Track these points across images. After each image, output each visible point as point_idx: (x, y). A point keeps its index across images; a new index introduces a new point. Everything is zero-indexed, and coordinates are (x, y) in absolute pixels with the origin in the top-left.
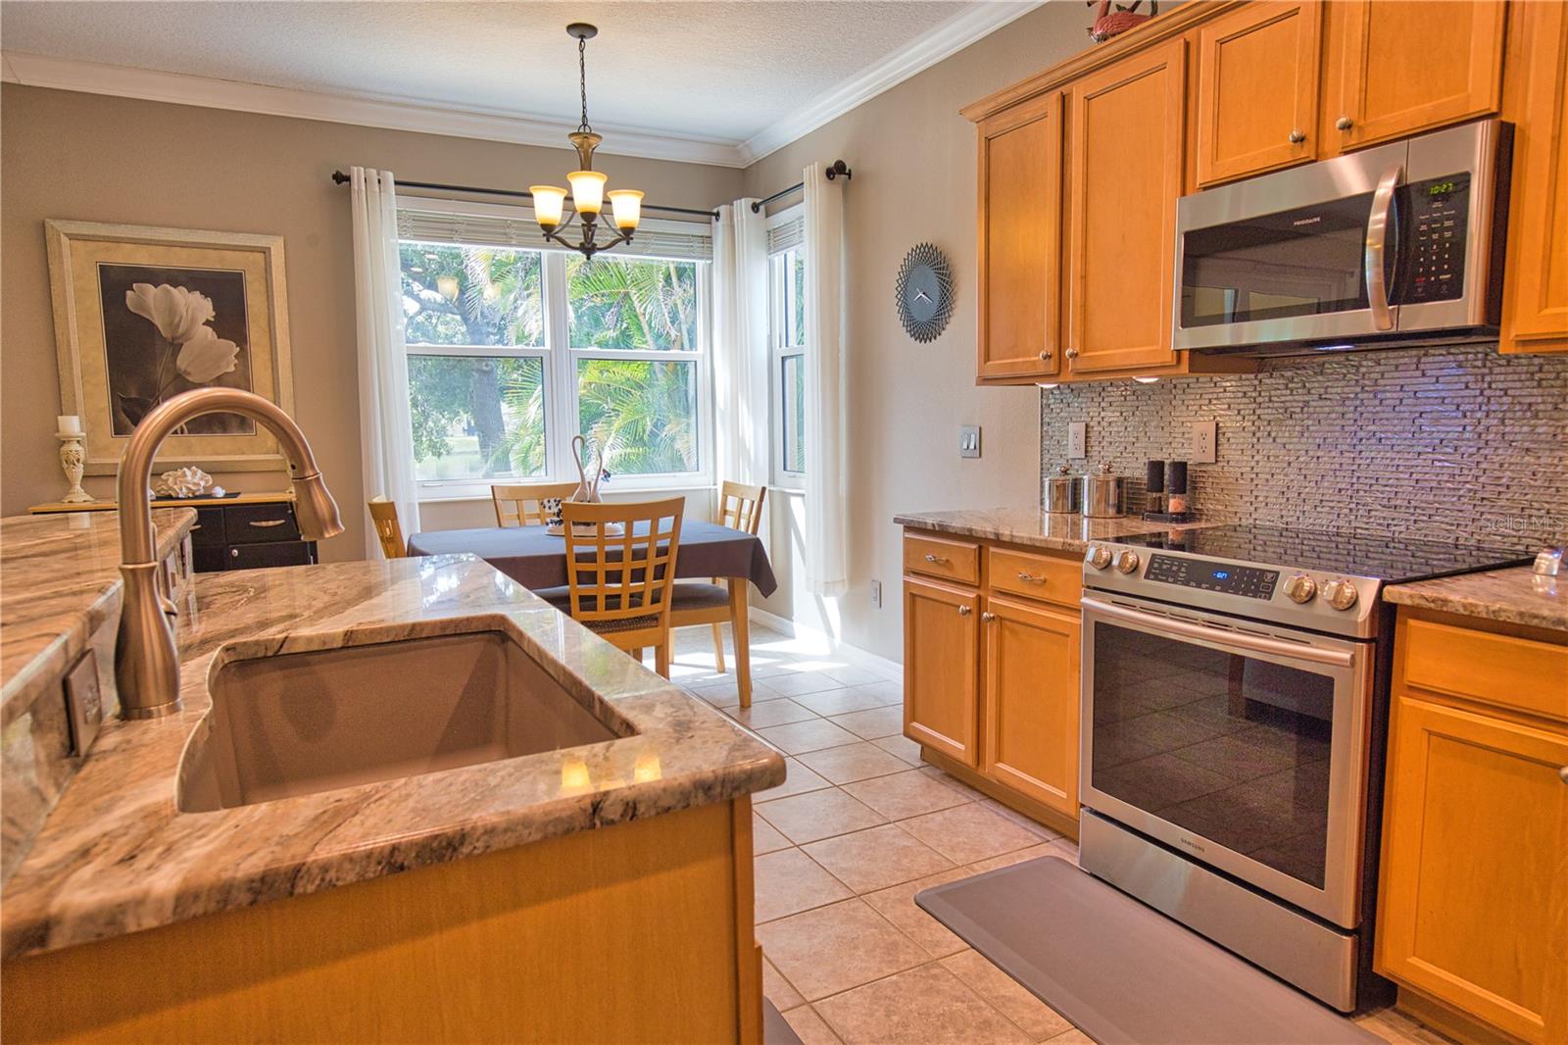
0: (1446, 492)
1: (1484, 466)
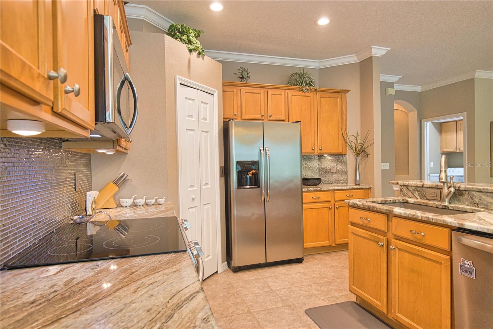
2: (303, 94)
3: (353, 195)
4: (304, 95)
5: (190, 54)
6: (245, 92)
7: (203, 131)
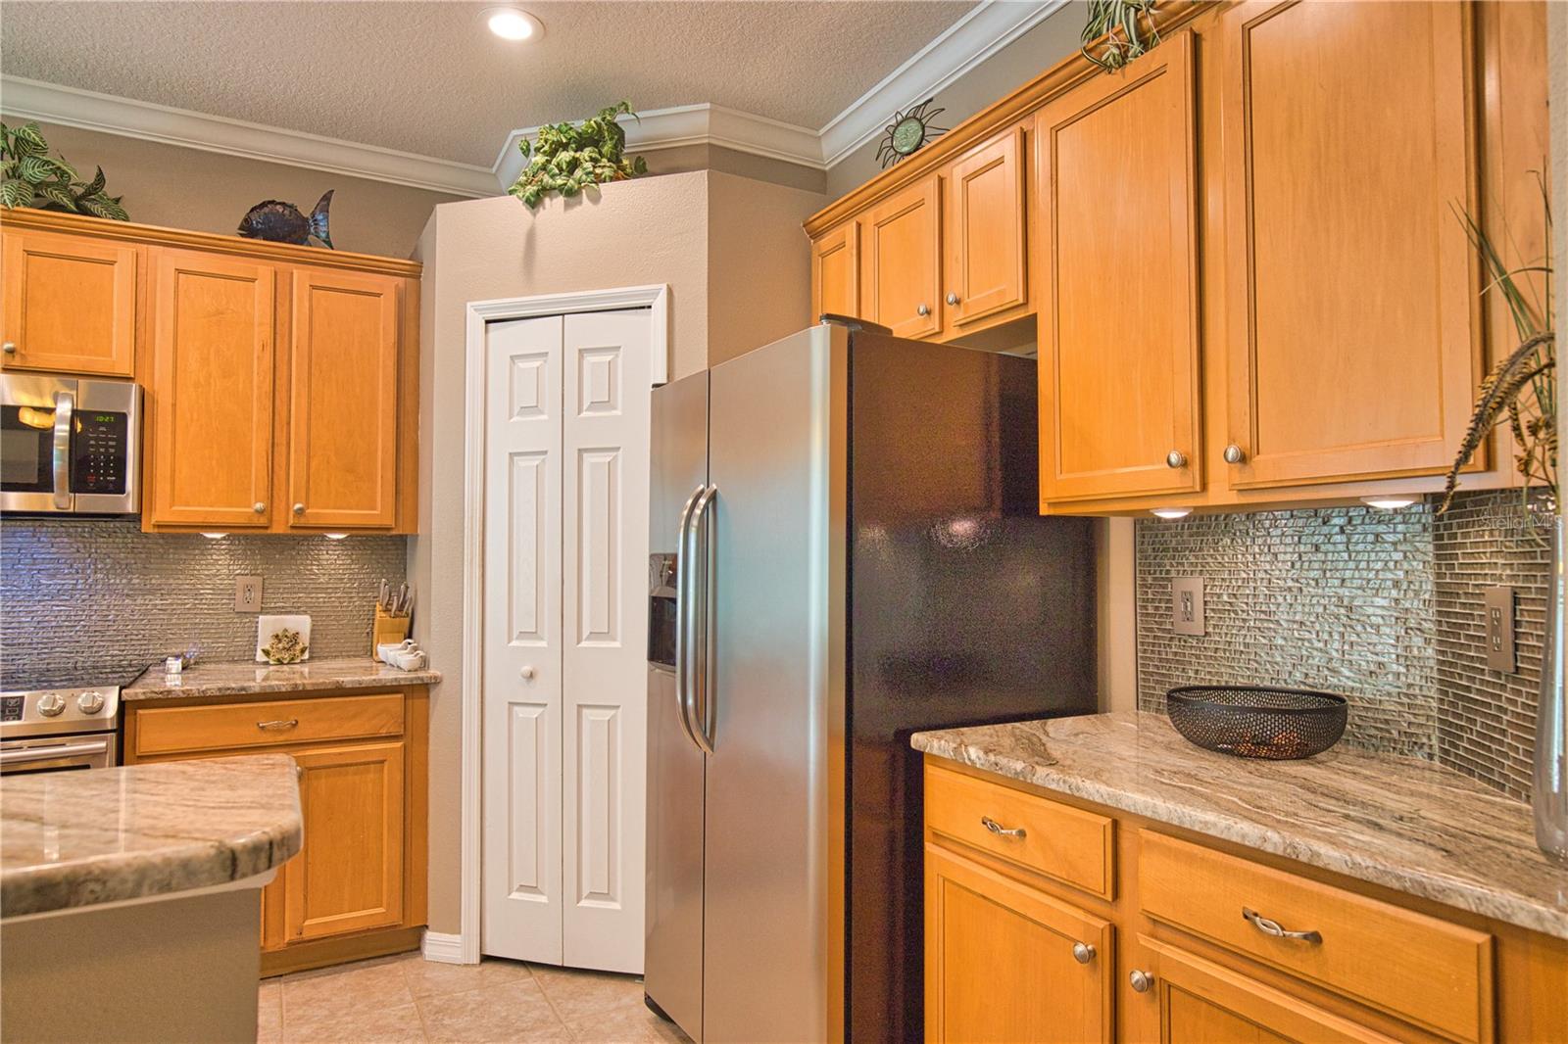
0: (64, 629)
1: (95, 608)
2: (1111, 85)
4: (1120, 87)
6: (880, 224)
7: (587, 450)
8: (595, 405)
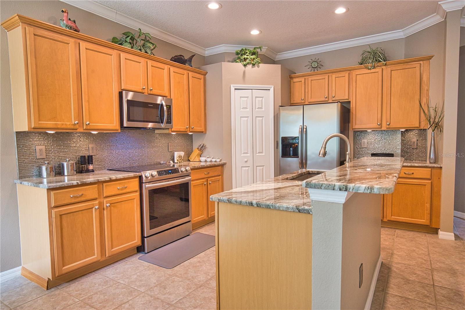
2: (369, 71)
3: (413, 173)
4: (371, 72)
5: (245, 68)
6: (312, 80)
7: (257, 117)
8: (258, 108)
